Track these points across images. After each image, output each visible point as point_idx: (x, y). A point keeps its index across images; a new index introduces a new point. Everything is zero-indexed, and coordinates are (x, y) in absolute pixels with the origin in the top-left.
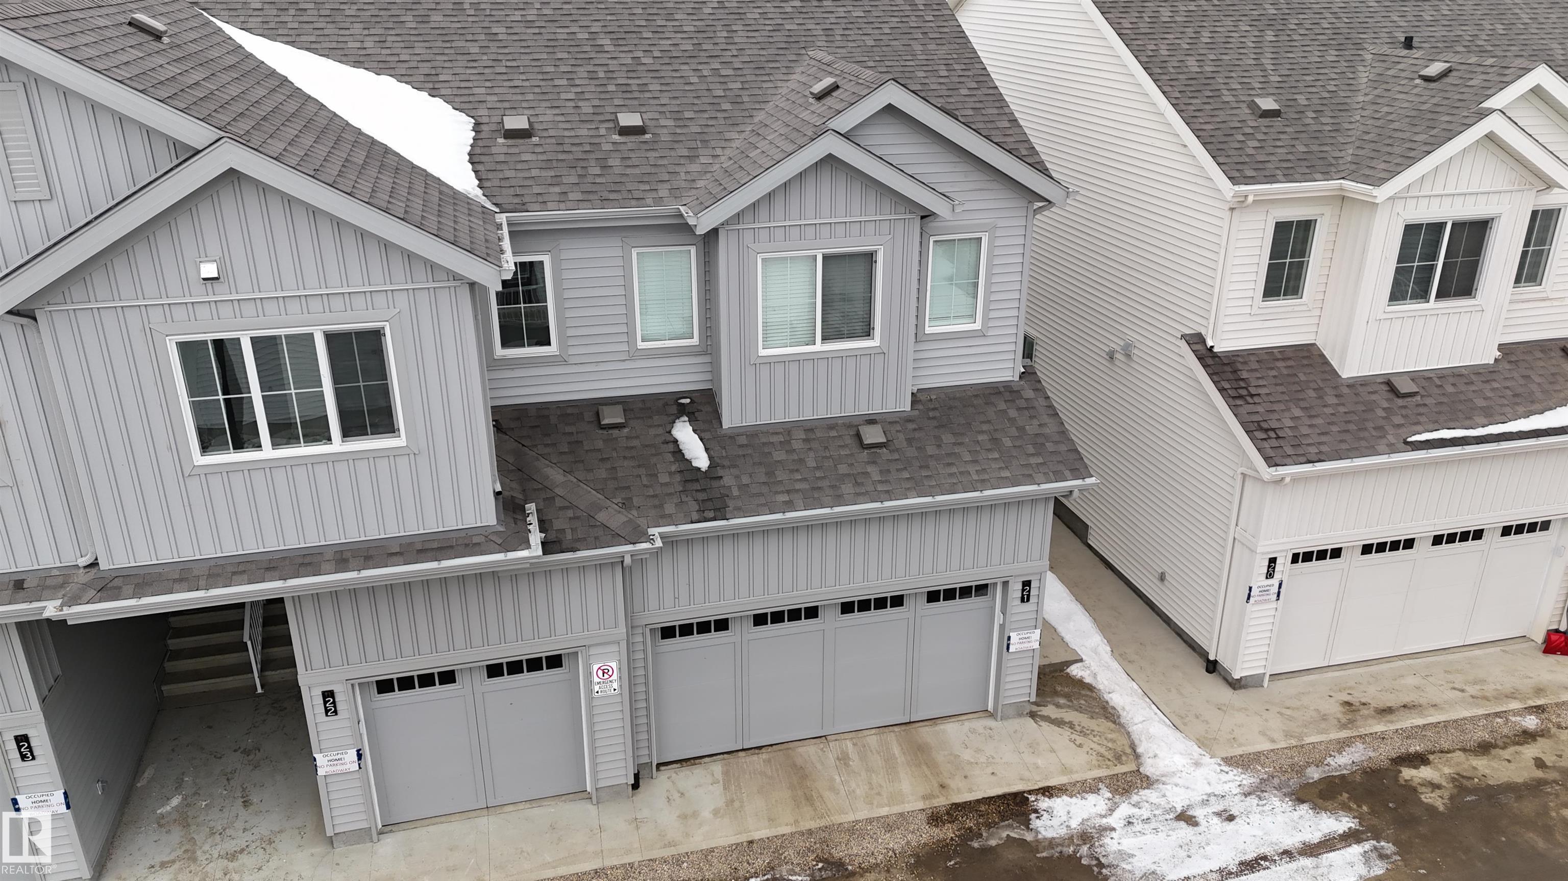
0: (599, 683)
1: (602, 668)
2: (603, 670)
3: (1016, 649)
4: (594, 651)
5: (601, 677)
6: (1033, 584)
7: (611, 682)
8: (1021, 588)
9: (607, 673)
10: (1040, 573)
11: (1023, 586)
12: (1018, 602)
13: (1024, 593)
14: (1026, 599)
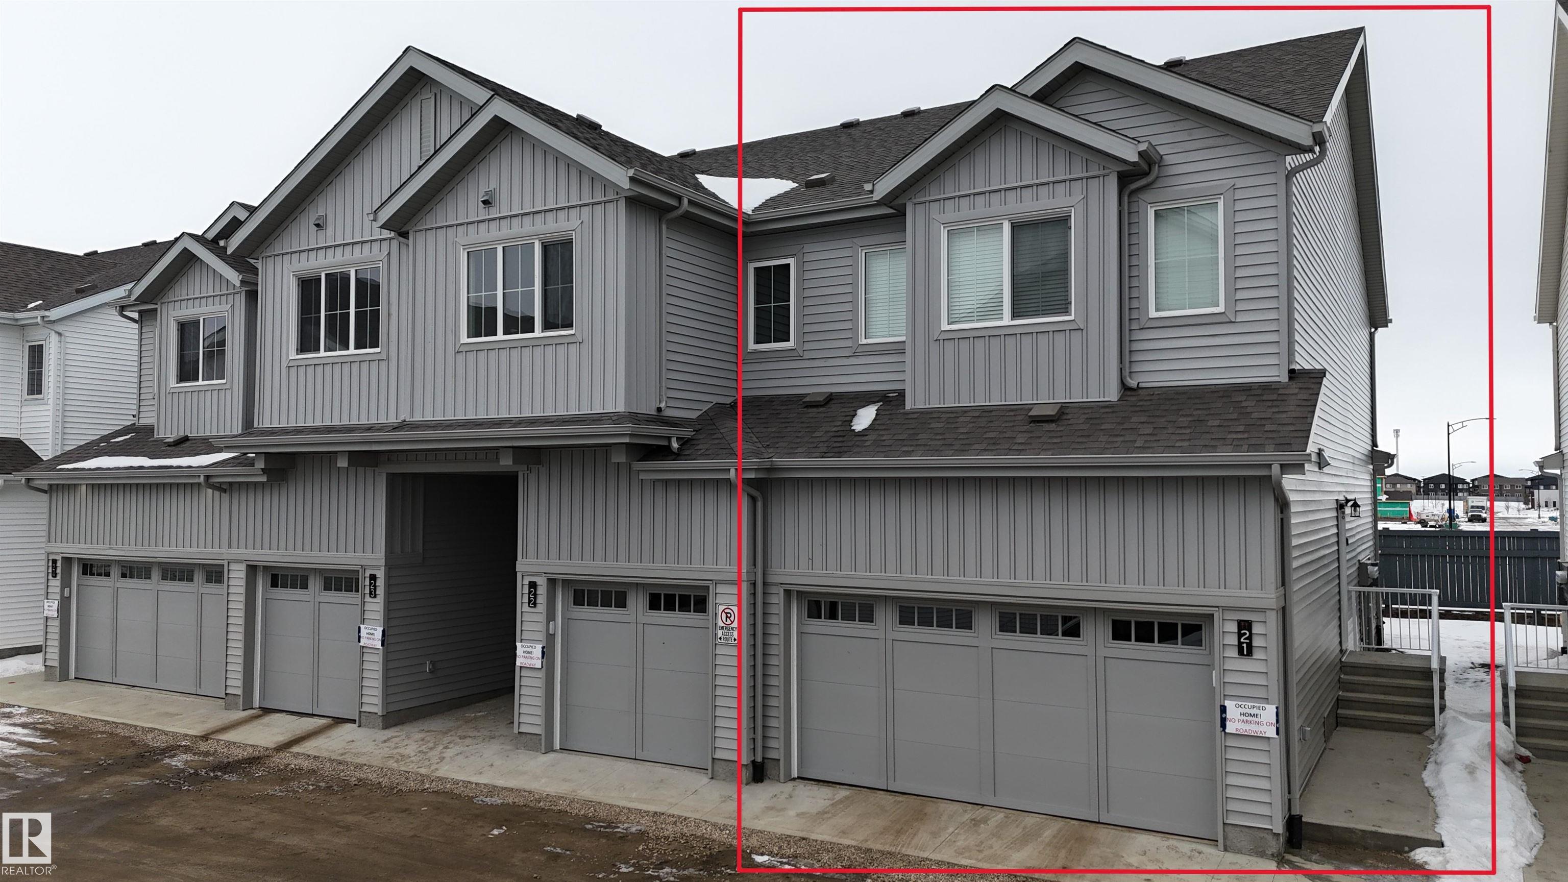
0: (722, 628)
1: (726, 611)
2: (726, 613)
3: (1237, 729)
4: (720, 589)
5: (724, 621)
6: (1256, 629)
7: (732, 629)
8: (1236, 631)
9: (729, 618)
10: (1263, 610)
11: (1240, 628)
12: (1233, 653)
13: (1242, 640)
14: (1246, 650)
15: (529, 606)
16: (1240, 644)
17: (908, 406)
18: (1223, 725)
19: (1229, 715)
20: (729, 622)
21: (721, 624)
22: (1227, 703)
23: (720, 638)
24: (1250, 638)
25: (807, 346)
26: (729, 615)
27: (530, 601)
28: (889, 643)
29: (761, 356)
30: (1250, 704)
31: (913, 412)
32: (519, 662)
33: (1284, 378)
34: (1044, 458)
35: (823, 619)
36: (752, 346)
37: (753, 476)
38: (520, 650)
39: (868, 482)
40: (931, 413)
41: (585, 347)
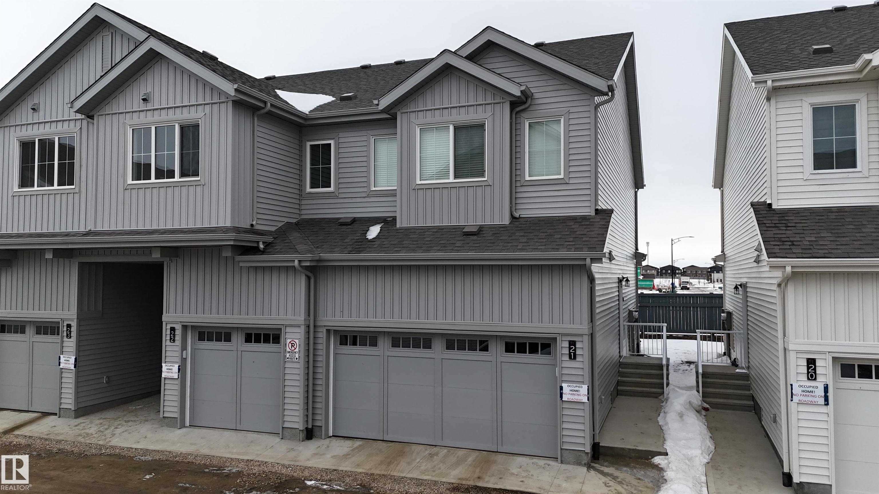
0: (289, 352)
1: (292, 342)
2: (292, 344)
3: (568, 399)
4: (288, 330)
5: (290, 348)
6: (578, 345)
7: (295, 352)
8: (568, 346)
9: (293, 346)
10: (581, 335)
11: (570, 345)
12: (567, 358)
13: (571, 351)
14: (573, 356)
15: (170, 342)
16: (570, 353)
17: (398, 226)
18: (561, 397)
19: (564, 391)
20: (293, 349)
21: (288, 350)
22: (564, 385)
23: (288, 358)
24: (575, 350)
25: (341, 191)
26: (293, 345)
27: (171, 339)
28: (386, 358)
29: (313, 195)
30: (575, 385)
31: (401, 229)
32: (163, 375)
33: (593, 213)
34: (471, 254)
35: (348, 346)
36: (309, 190)
37: (309, 265)
38: (165, 367)
39: (375, 268)
40: (411, 229)
41: (206, 188)
